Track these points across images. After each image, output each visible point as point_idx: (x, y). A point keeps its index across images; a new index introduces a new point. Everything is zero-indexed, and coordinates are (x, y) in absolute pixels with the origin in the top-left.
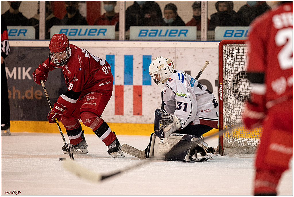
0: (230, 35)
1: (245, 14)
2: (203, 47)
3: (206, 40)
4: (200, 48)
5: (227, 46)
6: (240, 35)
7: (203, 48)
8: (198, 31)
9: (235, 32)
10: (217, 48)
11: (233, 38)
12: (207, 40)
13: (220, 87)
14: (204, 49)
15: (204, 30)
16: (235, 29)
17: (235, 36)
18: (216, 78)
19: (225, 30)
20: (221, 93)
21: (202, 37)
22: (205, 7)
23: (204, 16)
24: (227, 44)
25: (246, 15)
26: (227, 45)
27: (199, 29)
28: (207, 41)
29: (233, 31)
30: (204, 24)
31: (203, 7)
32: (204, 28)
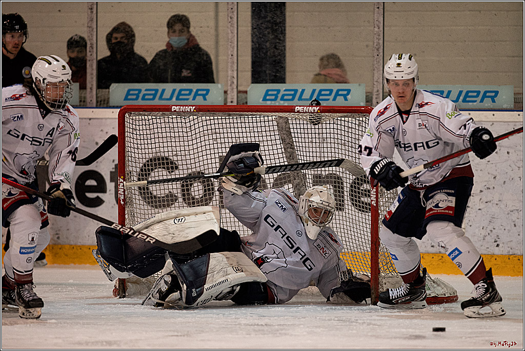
0: (134, 97)
1: (160, 62)
2: (90, 117)
3: (95, 106)
4: (85, 119)
5: (132, 115)
6: (151, 97)
7: (90, 119)
8: (82, 91)
9: (143, 92)
10: (116, 118)
11: (140, 102)
12: (97, 105)
13: (120, 182)
14: (92, 120)
15: (91, 89)
16: (143, 86)
17: (143, 99)
18: (112, 168)
19: (126, 89)
20: (123, 193)
21: (88, 100)
22: (93, 52)
23: (92, 66)
24: (133, 112)
25: (161, 64)
26: (131, 113)
27: (83, 87)
28: (97, 107)
29: (140, 91)
30: (92, 78)
31: (90, 52)
32: (92, 85)
